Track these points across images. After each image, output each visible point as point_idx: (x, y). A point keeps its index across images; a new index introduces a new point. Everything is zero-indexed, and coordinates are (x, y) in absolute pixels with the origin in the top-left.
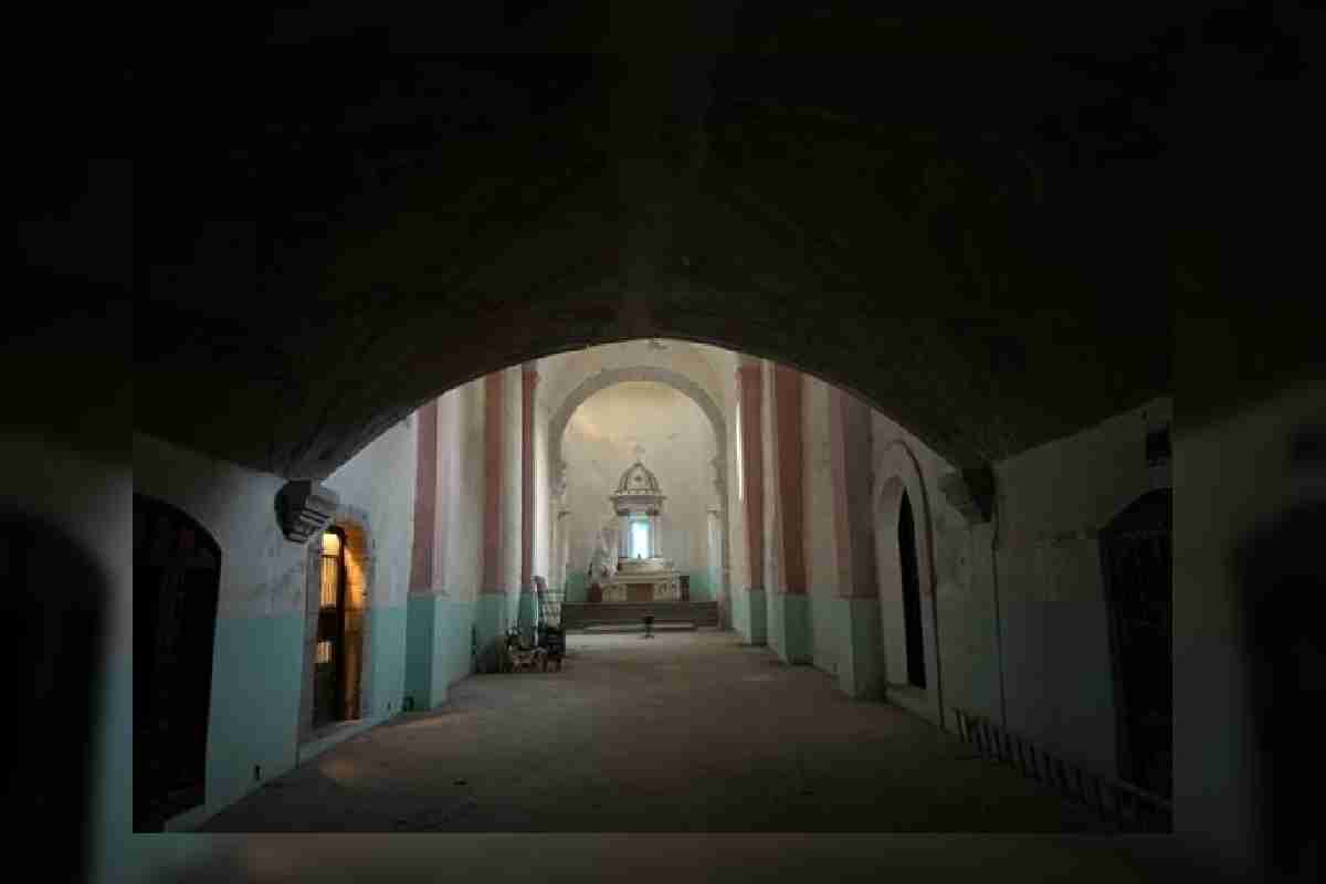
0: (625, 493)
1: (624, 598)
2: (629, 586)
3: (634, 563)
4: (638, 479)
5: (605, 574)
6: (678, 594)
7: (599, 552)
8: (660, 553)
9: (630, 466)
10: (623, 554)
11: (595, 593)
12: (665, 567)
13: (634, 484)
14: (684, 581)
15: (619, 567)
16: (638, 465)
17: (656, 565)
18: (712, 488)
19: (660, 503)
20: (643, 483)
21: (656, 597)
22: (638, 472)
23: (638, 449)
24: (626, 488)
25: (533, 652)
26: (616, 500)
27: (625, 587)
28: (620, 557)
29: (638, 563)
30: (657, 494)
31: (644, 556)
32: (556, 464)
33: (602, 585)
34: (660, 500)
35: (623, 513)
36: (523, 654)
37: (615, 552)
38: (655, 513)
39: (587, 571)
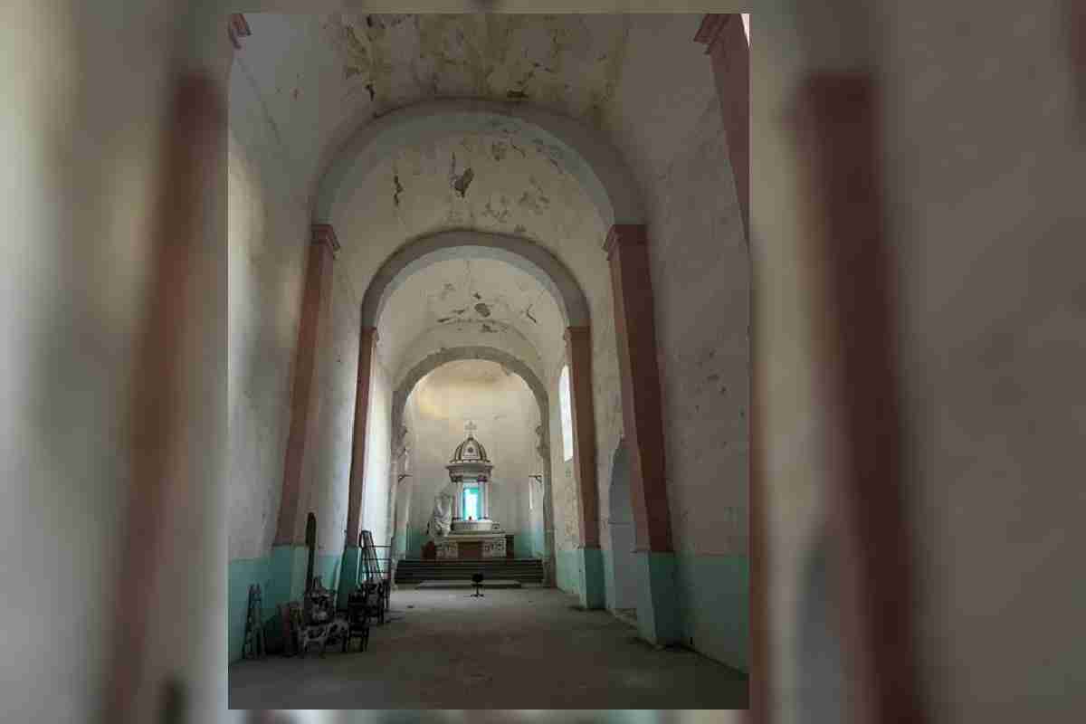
0: (459, 462)
1: (456, 555)
2: (460, 543)
3: (464, 524)
4: (470, 450)
5: (440, 533)
6: (504, 553)
7: (436, 514)
8: (487, 516)
9: (464, 439)
10: (456, 516)
11: (430, 550)
12: (492, 528)
13: (466, 455)
14: (510, 539)
15: (452, 526)
16: (471, 439)
17: (485, 525)
18: (536, 455)
19: (489, 472)
20: (474, 453)
21: (485, 554)
22: (471, 445)
23: (471, 427)
24: (460, 458)
25: (330, 625)
26: (451, 469)
27: (456, 545)
28: (453, 519)
29: (470, 523)
30: (486, 464)
31: (475, 518)
32: (398, 431)
33: (436, 543)
34: (489, 469)
35: (456, 479)
36: (316, 629)
37: (449, 514)
38: (485, 480)
39: (425, 530)
